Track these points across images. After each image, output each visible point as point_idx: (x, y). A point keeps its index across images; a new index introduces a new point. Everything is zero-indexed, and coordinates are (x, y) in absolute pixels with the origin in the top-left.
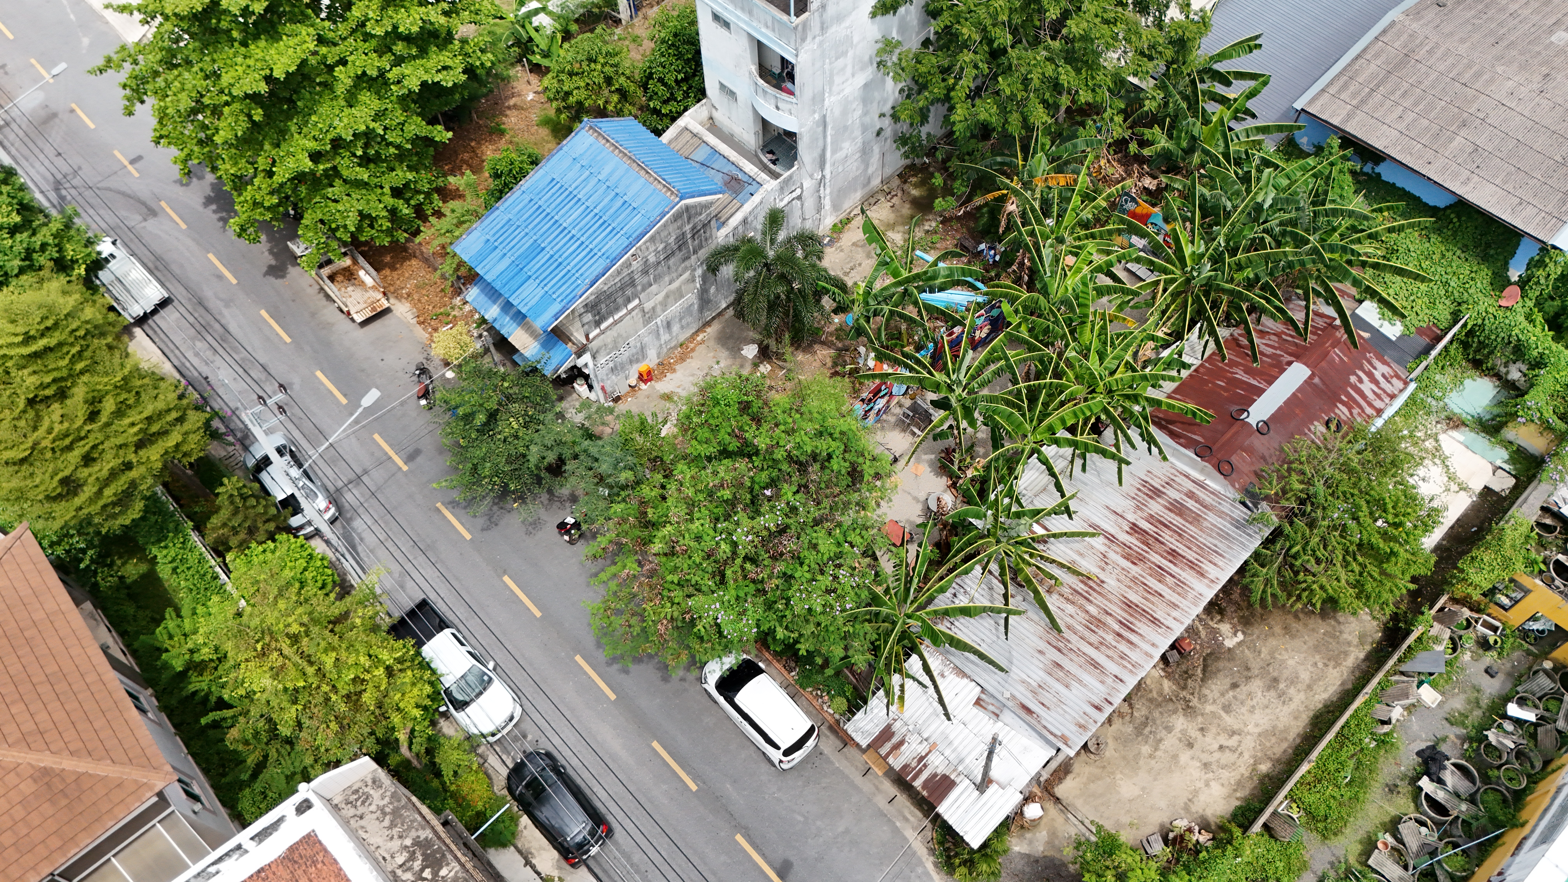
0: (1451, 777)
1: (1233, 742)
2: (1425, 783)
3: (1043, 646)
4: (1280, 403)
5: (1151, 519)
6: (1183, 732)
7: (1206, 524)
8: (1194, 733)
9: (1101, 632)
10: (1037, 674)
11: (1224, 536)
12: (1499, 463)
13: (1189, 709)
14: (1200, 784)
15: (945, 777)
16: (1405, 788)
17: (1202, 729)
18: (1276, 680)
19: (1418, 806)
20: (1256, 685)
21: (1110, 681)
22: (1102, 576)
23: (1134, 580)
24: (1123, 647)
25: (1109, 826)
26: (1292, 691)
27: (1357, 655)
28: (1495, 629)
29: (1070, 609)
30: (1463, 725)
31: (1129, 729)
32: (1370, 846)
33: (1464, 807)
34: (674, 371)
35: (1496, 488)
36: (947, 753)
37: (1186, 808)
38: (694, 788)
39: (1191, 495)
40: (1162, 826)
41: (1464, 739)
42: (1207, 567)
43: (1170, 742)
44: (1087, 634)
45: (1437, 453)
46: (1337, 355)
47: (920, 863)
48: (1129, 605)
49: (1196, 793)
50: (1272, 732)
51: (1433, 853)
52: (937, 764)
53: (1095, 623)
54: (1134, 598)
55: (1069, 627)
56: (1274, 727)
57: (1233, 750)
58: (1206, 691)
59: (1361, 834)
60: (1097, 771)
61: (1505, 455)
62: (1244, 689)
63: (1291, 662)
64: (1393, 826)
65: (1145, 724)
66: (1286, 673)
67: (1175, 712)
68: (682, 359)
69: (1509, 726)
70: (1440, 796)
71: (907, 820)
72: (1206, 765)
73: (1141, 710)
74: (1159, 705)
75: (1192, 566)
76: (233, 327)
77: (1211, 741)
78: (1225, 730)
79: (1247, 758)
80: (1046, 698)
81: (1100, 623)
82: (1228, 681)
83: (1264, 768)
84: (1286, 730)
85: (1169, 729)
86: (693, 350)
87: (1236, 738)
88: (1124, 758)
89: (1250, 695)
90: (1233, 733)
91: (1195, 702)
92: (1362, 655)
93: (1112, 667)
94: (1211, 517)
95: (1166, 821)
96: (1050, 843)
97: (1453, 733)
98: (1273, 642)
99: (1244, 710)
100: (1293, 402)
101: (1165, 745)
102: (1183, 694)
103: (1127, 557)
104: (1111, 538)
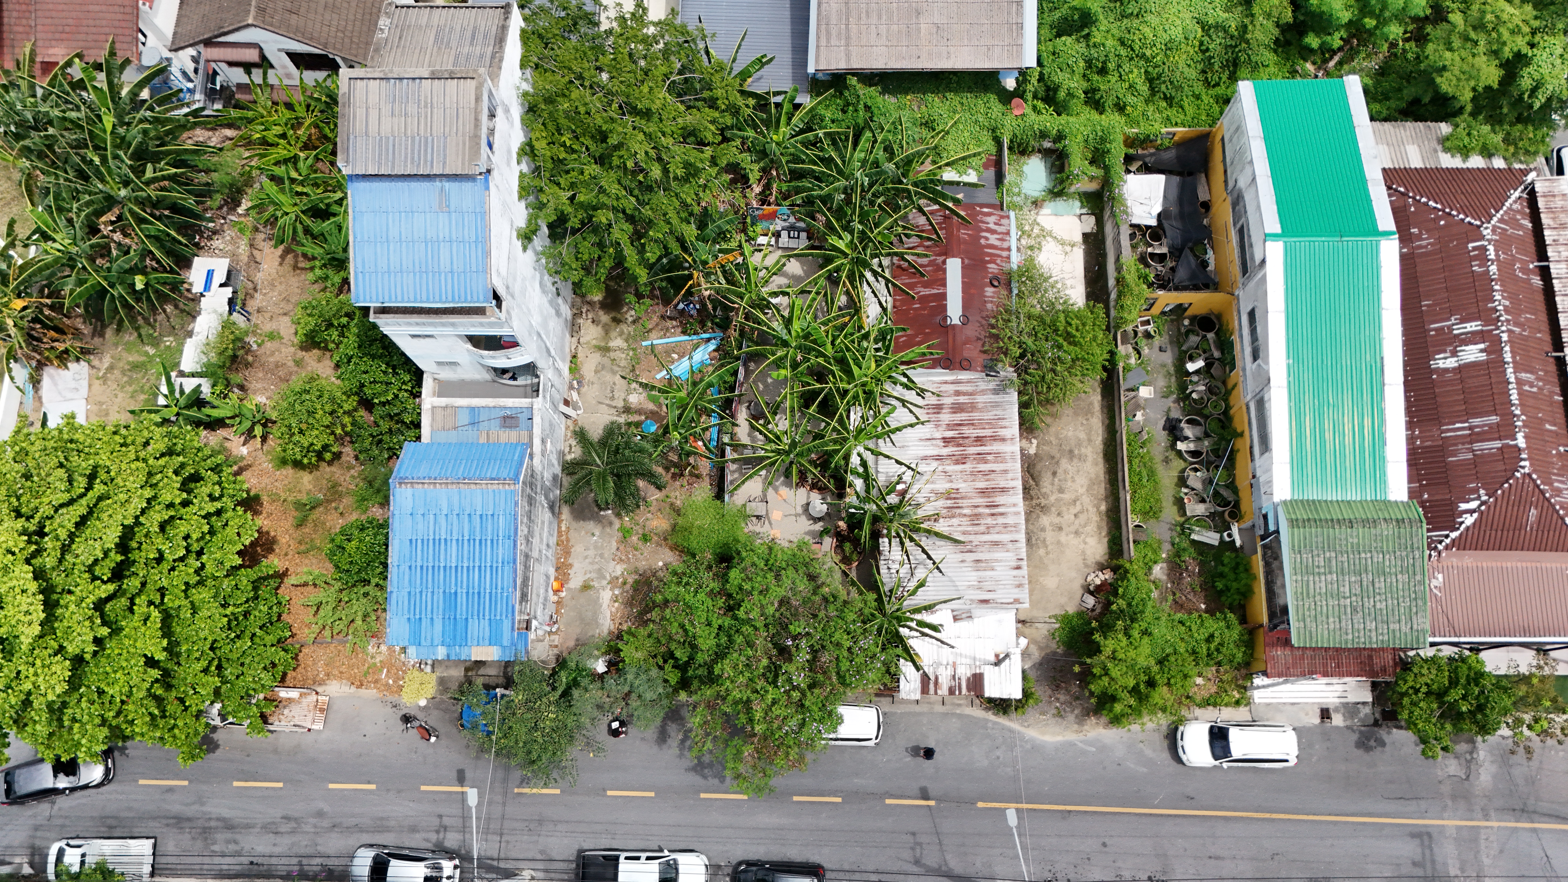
0: (1188, 431)
1: (1078, 507)
2: (1181, 446)
3: (961, 556)
4: (960, 294)
5: (950, 427)
6: (1051, 524)
7: (980, 406)
8: (1057, 520)
9: (982, 522)
10: (972, 576)
11: (996, 405)
12: (1078, 212)
13: (1044, 509)
14: (1082, 546)
15: (975, 675)
16: (1172, 455)
17: (1059, 514)
18: (1071, 452)
19: (1185, 460)
20: (1064, 463)
21: (1010, 546)
22: (954, 486)
23: (972, 473)
24: (1001, 520)
25: (1059, 612)
26: (1083, 450)
27: (1096, 399)
28: (1148, 323)
29: (955, 521)
30: (1172, 393)
32: (1180, 504)
33: (1206, 443)
34: (571, 566)
35: (1088, 230)
36: (964, 661)
37: (1086, 566)
38: (839, 800)
39: (958, 393)
40: (1083, 586)
41: (1177, 401)
42: (1003, 432)
43: (1050, 536)
44: (976, 528)
45: (1045, 234)
46: (964, 233)
47: (987, 720)
48: (983, 492)
49: (1083, 553)
50: (1092, 483)
51: (1211, 482)
52: (964, 672)
53: (975, 518)
54: (982, 485)
55: (964, 533)
56: (1091, 480)
57: (1081, 512)
58: (1044, 490)
59: (1171, 499)
61: (1077, 204)
62: (1060, 471)
63: (1070, 434)
64: (1182, 481)
65: (1030, 538)
66: (1073, 443)
67: (1038, 517)
68: (567, 553)
69: (1195, 378)
70: (1192, 447)
71: (960, 705)
72: (1077, 533)
75: (995, 438)
76: (226, 813)
77: (1068, 517)
78: (1069, 504)
79: (1092, 510)
80: (987, 585)
81: (977, 516)
82: (1049, 474)
83: (1103, 508)
84: (1097, 476)
85: (1043, 530)
86: (568, 540)
87: (1078, 503)
89: (1065, 472)
90: (1075, 501)
91: (1043, 502)
92: (1099, 398)
93: (1005, 538)
94: (980, 399)
95: (1082, 581)
96: (1040, 648)
97: (1170, 402)
98: (1052, 430)
99: (1069, 483)
100: (967, 287)
101: (1049, 540)
102: (1034, 502)
103: (957, 462)
104: (939, 458)
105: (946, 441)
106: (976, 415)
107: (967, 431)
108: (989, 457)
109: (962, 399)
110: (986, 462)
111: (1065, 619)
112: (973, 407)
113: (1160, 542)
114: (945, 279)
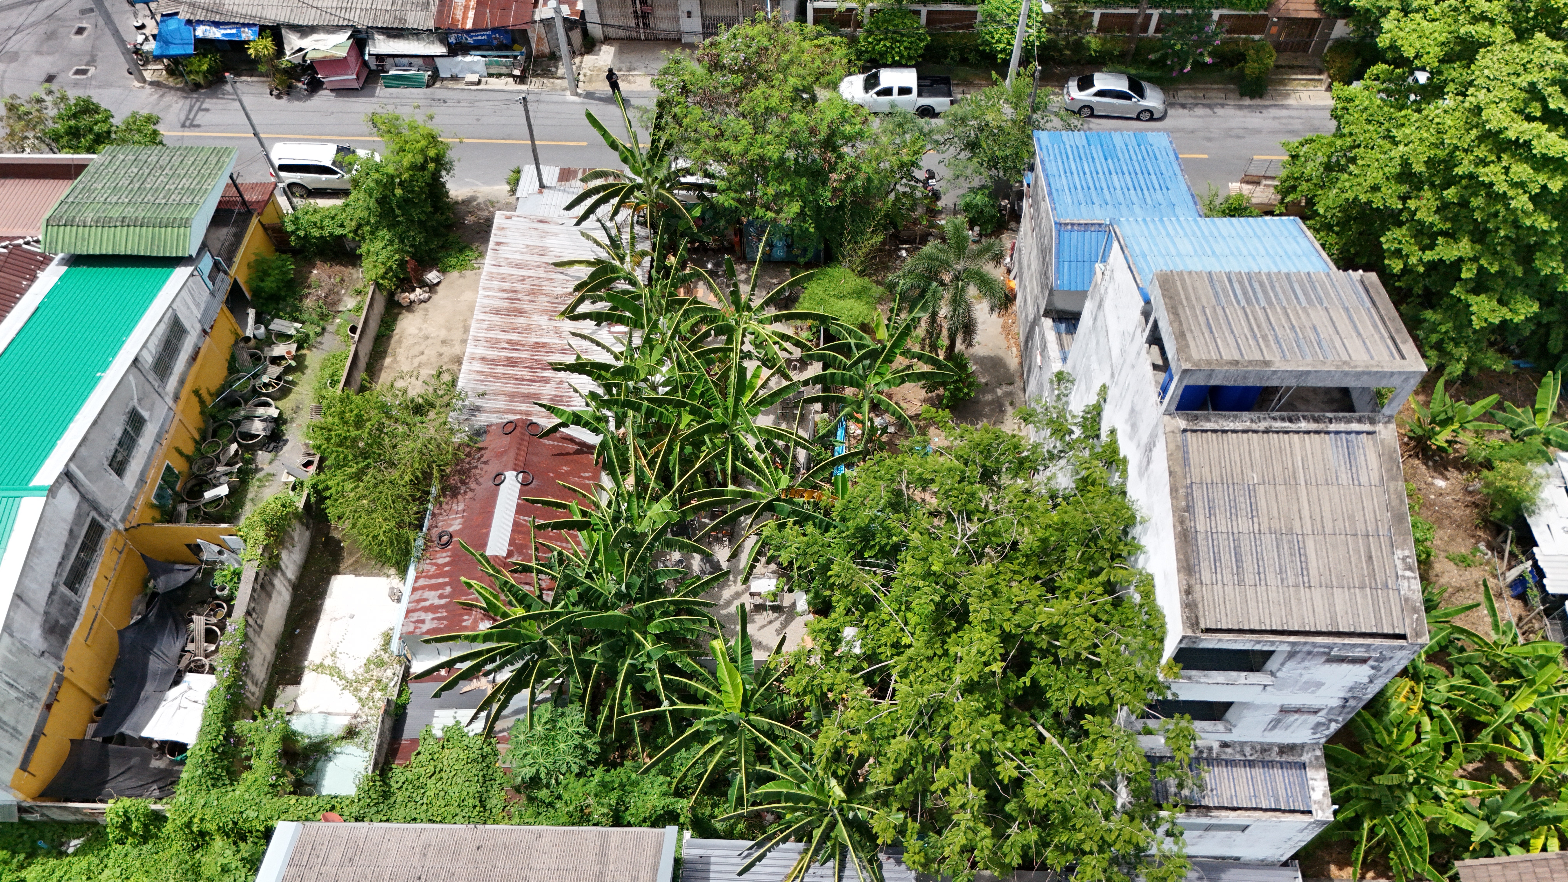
0: (258, 427)
4: (497, 511)
14: (425, 326)
22: (553, 323)
24: (507, 285)
25: (468, 273)
35: (290, 689)
37: (426, 307)
40: (436, 290)
42: (483, 367)
45: (354, 685)
48: (520, 312)
49: (425, 321)
54: (520, 321)
57: (414, 356)
69: (224, 478)
72: (427, 338)
75: (494, 362)
81: (532, 293)
83: (388, 361)
95: (435, 295)
97: (266, 469)
108: (505, 345)
110: (510, 342)
111: (462, 267)
112: (512, 396)
113: (337, 333)
114: (513, 532)
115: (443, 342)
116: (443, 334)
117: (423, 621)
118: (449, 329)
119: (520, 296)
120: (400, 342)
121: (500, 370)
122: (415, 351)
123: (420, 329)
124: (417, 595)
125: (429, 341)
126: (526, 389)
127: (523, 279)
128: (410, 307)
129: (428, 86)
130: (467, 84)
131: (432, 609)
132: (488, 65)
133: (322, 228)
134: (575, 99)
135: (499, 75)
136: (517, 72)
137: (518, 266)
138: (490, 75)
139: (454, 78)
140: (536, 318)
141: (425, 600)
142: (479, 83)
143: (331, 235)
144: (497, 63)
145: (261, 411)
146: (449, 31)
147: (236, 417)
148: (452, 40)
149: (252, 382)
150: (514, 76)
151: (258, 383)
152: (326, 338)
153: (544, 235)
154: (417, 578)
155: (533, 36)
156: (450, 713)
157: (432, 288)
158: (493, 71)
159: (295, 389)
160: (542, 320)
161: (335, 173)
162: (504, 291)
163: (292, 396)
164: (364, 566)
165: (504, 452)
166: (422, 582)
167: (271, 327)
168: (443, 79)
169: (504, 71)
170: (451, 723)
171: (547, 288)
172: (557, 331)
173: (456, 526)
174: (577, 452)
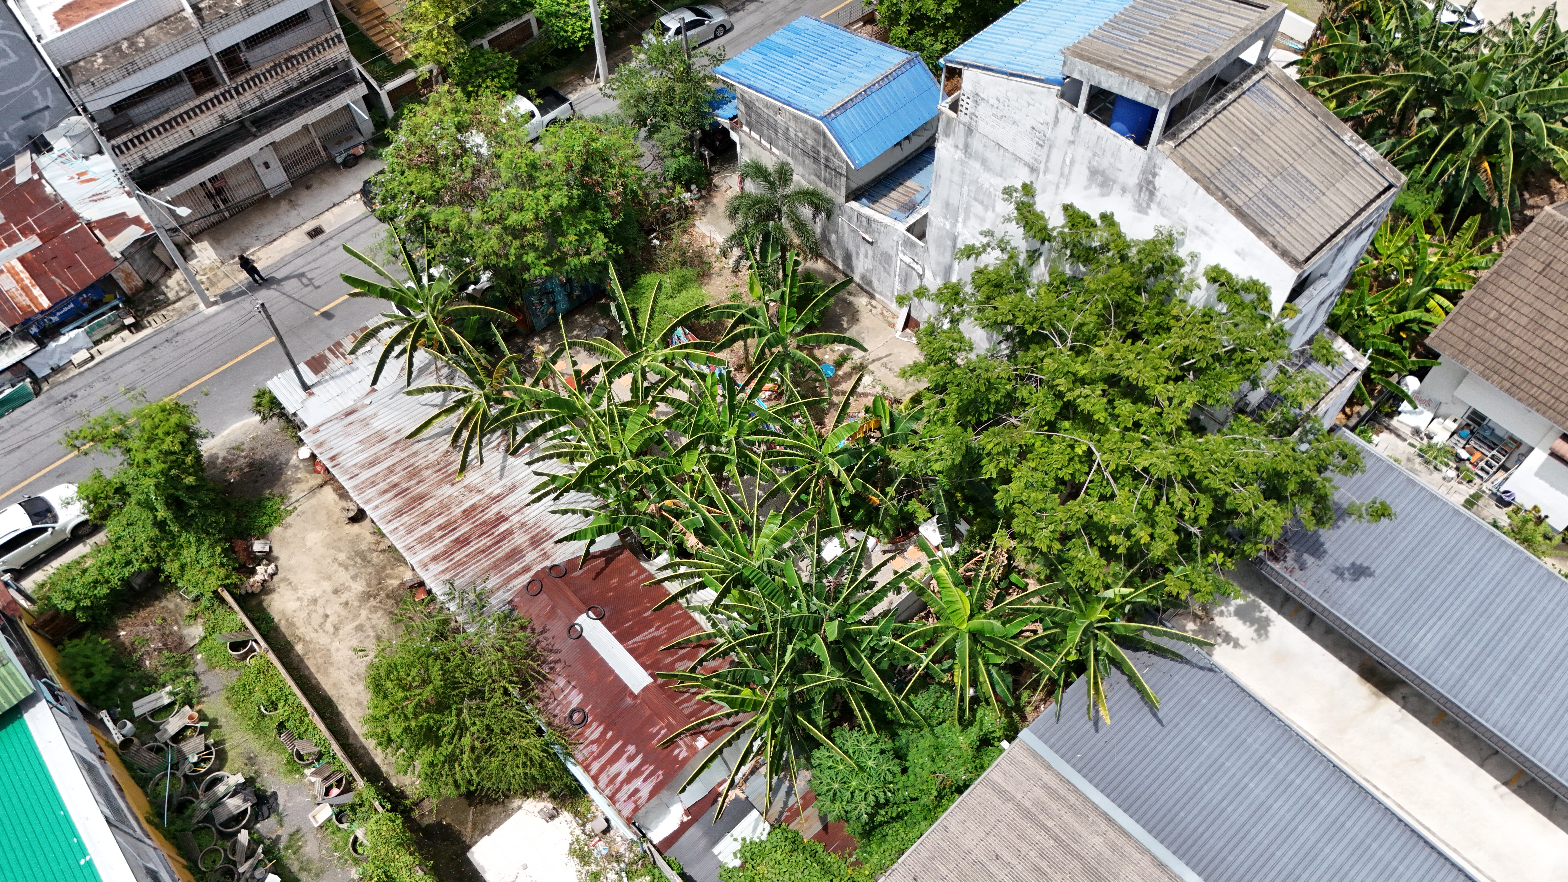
0: (236, 804)
1: (329, 627)
2: (238, 779)
5: (508, 534)
6: (349, 589)
8: (344, 597)
9: (403, 474)
13: (367, 596)
14: (300, 593)
15: (324, 368)
17: (347, 604)
21: (356, 471)
22: (459, 485)
23: (448, 508)
25: (289, 520)
29: (434, 457)
30: (288, 846)
31: (363, 547)
33: (204, 808)
37: (283, 577)
40: (276, 555)
42: (439, 567)
43: (343, 576)
44: (406, 465)
48: (421, 499)
49: (295, 589)
50: (328, 660)
51: (174, 764)
52: (334, 365)
54: (428, 504)
56: (332, 664)
57: (321, 626)
58: (379, 614)
60: (335, 518)
62: (374, 646)
65: (364, 559)
67: (368, 585)
69: (260, 871)
72: (315, 601)
73: (376, 558)
74: (378, 573)
75: (446, 555)
77: (334, 609)
78: (341, 622)
80: (356, 427)
82: (384, 634)
83: (299, 648)
84: (326, 674)
85: (354, 577)
87: (332, 630)
88: (340, 539)
90: (336, 628)
91: (373, 602)
93: (367, 474)
97: (284, 833)
99: (355, 642)
100: (603, 671)
101: (342, 572)
102: (383, 594)
103: (473, 508)
104: (497, 499)
105: (501, 519)
106: (487, 562)
107: (485, 541)
108: (440, 533)
109: (516, 567)
110: (441, 528)
111: (277, 518)
112: (496, 566)
113: (212, 667)
114: (636, 658)
115: (336, 592)
116: (327, 586)
117: (637, 791)
118: (329, 578)
119: (404, 486)
120: (291, 624)
121: (459, 555)
122: (317, 619)
123: (298, 599)
124: (603, 780)
125: (321, 602)
126: (500, 553)
127: (390, 470)
128: (265, 588)
129: (37, 394)
130: (80, 365)
131: (632, 776)
132: (89, 333)
133: (107, 581)
134: (215, 308)
135: (107, 337)
136: (129, 321)
137: (373, 463)
138: (96, 343)
139: (56, 370)
140: (439, 492)
141: (617, 775)
142: (92, 358)
143: (122, 580)
144: (99, 325)
145: (221, 789)
146: (27, 323)
147: (200, 816)
148: (34, 330)
149: (179, 774)
150: (129, 327)
151: (186, 769)
152: (205, 680)
153: (365, 422)
154: (586, 769)
155: (118, 276)
156: (727, 840)
157: (268, 557)
158: (96, 337)
159: (227, 746)
160: (447, 490)
161: (45, 530)
162: (385, 492)
163: (231, 755)
164: (487, 822)
165: (553, 609)
166: (595, 767)
167: (137, 713)
168: (46, 378)
169: (110, 328)
170: (738, 846)
171: (420, 462)
172: (470, 489)
173: (575, 699)
174: (608, 562)
